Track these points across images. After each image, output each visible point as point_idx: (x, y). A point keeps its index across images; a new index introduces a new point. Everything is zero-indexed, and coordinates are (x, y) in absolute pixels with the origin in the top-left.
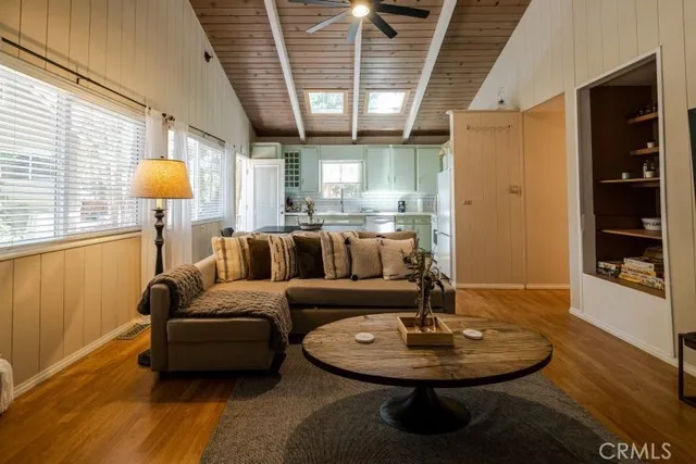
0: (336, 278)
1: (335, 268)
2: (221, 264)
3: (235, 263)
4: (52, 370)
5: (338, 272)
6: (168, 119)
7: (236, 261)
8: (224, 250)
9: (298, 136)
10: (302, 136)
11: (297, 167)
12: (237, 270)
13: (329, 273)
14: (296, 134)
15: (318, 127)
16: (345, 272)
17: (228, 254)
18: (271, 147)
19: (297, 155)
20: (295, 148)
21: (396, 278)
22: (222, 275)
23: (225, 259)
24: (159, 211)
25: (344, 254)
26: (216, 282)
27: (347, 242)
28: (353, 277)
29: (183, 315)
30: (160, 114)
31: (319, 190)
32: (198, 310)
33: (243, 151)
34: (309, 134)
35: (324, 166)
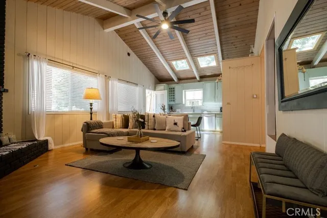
0: (148, 129)
1: (148, 125)
2: (115, 122)
3: (119, 122)
5: (149, 127)
6: (107, 77)
8: (116, 118)
9: (174, 80)
10: (176, 80)
11: (174, 93)
12: (119, 125)
13: (146, 127)
15: (182, 76)
16: (152, 127)
17: (117, 120)
18: (162, 86)
19: (174, 88)
20: (173, 86)
21: (170, 130)
22: (115, 126)
24: (91, 104)
25: (153, 121)
26: (113, 128)
27: (154, 116)
28: (155, 129)
29: (89, 132)
30: (104, 76)
31: (184, 103)
32: (93, 131)
33: (150, 88)
34: (180, 79)
35: (187, 92)
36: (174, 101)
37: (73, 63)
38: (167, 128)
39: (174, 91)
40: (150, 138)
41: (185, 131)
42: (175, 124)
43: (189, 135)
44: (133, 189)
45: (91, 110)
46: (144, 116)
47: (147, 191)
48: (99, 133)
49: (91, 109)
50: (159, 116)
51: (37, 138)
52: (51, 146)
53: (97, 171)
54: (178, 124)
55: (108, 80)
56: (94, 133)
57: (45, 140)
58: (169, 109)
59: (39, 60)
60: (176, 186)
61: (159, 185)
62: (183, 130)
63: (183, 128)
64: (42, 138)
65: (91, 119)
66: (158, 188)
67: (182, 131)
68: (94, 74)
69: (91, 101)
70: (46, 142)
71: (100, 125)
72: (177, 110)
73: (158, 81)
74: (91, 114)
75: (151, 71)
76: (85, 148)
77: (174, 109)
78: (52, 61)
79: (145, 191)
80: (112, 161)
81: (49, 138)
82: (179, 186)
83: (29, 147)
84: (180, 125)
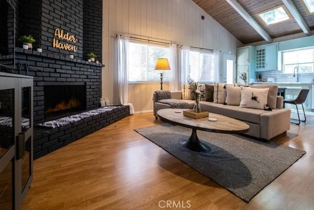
0: (217, 103)
1: (217, 99)
2: (183, 93)
3: (187, 93)
4: (144, 111)
5: (219, 100)
6: (179, 47)
7: (188, 93)
8: (184, 88)
9: (264, 39)
10: (267, 38)
11: (264, 57)
12: (188, 96)
13: (215, 100)
14: (261, 39)
16: (223, 101)
17: (186, 90)
19: (264, 51)
21: (245, 106)
22: (183, 97)
23: (184, 91)
24: (162, 74)
25: (223, 93)
26: (182, 99)
27: (225, 87)
28: (225, 104)
29: (158, 102)
30: (176, 45)
31: (279, 69)
32: (161, 101)
33: (230, 53)
34: (273, 37)
35: (284, 54)
36: (264, 67)
37: (149, 37)
38: (242, 103)
39: (264, 54)
40: (210, 114)
41: (270, 109)
42: (254, 98)
43: (275, 116)
44: (175, 174)
45: (162, 81)
46: (213, 87)
47: (190, 182)
48: (165, 103)
49: (162, 79)
50: (233, 87)
51: (122, 104)
52: (132, 111)
53: (153, 142)
54: (258, 99)
55: (180, 49)
56: (161, 103)
57: (127, 106)
58: (257, 78)
59: (123, 39)
60: (232, 190)
61: (208, 180)
62: (267, 108)
63: (267, 106)
64: (126, 104)
65: (162, 89)
66: (205, 184)
67: (265, 110)
68: (166, 44)
69: (161, 71)
70: (128, 107)
71: (168, 95)
72: (269, 80)
73: (241, 43)
74: (162, 84)
75: (231, 32)
76: (155, 117)
77: (263, 77)
78: (133, 38)
79: (188, 182)
80: (172, 134)
81: (130, 105)
82: (236, 191)
83: (113, 110)
84: (263, 101)
